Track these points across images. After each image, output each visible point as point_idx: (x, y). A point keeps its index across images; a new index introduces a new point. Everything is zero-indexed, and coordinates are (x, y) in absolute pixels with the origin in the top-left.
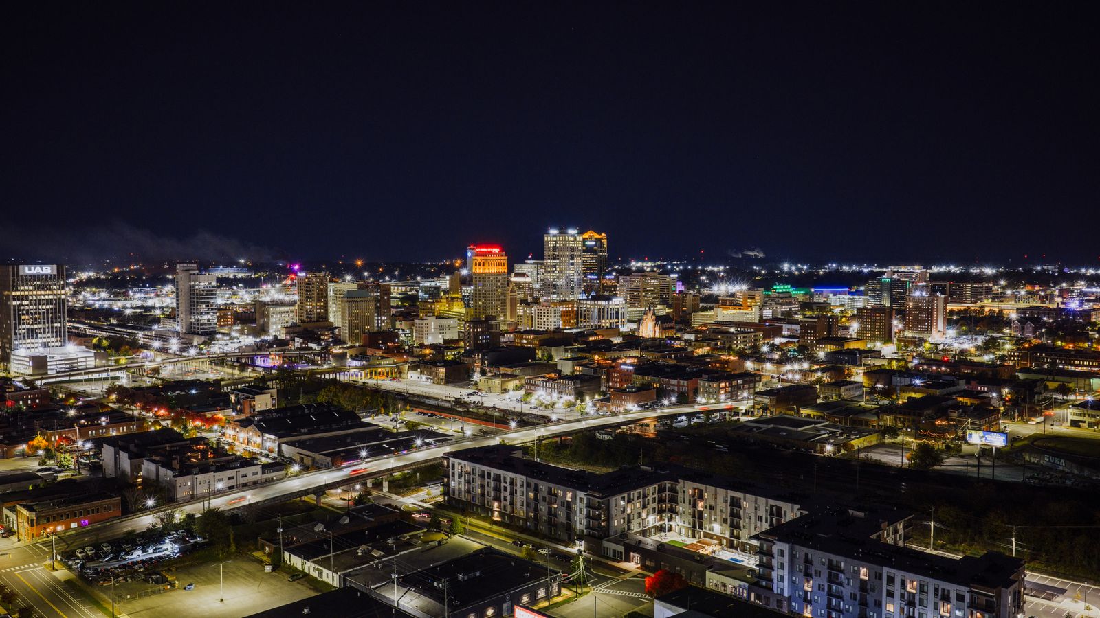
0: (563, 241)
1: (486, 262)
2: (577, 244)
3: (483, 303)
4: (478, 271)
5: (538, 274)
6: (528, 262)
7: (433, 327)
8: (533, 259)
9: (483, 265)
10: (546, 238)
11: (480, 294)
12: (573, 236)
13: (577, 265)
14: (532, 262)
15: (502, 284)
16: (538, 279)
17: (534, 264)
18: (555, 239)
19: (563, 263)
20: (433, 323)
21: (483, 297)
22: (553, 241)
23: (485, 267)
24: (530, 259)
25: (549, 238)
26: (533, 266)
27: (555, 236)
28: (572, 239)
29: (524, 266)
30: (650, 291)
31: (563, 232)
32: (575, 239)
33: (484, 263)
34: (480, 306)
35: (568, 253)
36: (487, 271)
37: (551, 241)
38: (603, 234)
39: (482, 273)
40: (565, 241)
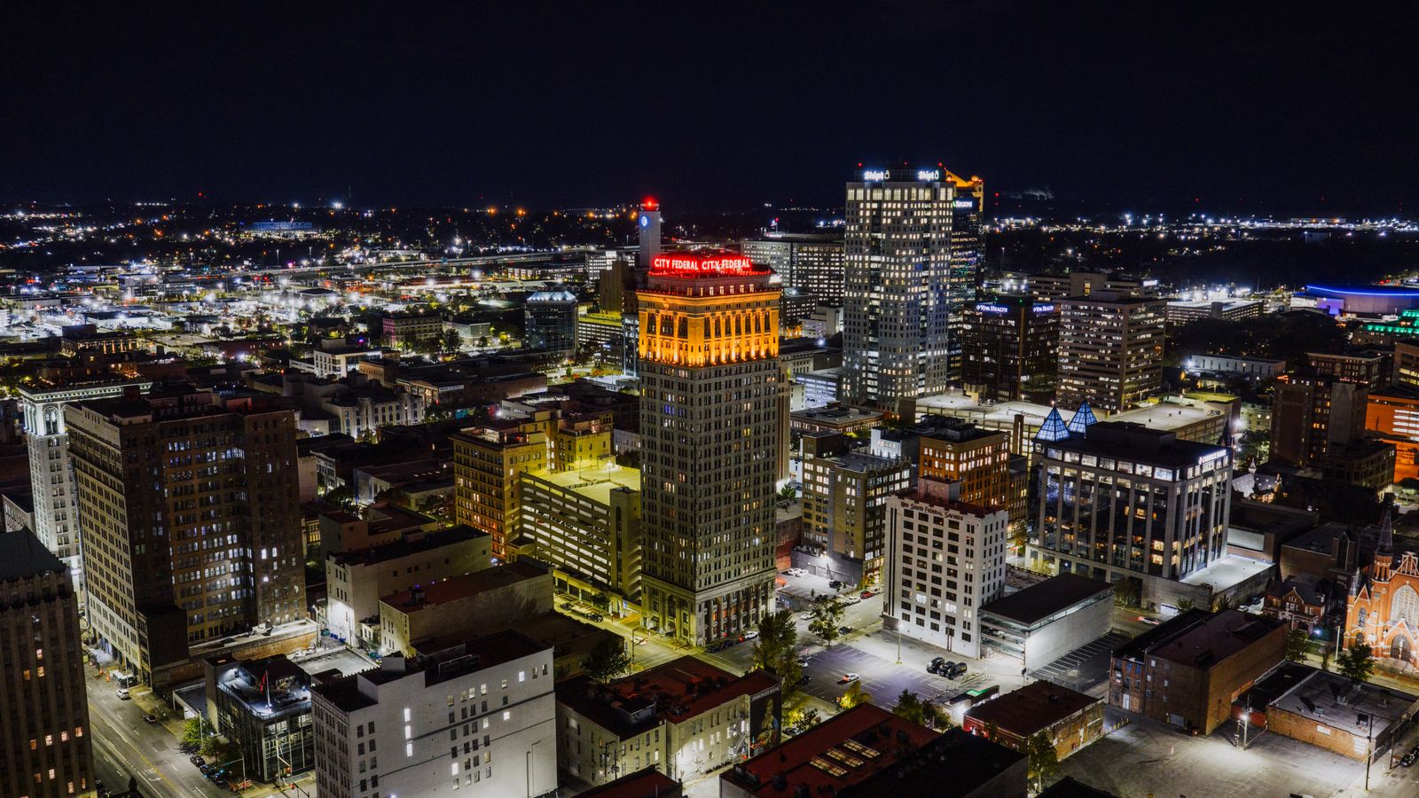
0: (902, 201)
1: (696, 323)
2: (938, 209)
3: (681, 490)
4: (660, 353)
5: (792, 263)
6: (772, 235)
7: (408, 732)
8: (780, 228)
9: (683, 333)
10: (851, 193)
11: (667, 449)
12: (928, 185)
13: (936, 269)
14: (779, 236)
15: (757, 406)
16: (791, 274)
17: (782, 240)
18: (878, 195)
19: (901, 264)
20: (407, 713)
21: (683, 466)
22: (872, 201)
23: (690, 341)
24: (770, 230)
25: (860, 192)
26: (782, 245)
27: (876, 185)
28: (928, 195)
29: (761, 246)
30: (1142, 343)
31: (902, 176)
32: (935, 196)
33: (684, 322)
34: (667, 498)
35: (914, 237)
36: (696, 358)
37: (865, 201)
38: (975, 179)
39: (678, 366)
40: (909, 202)
